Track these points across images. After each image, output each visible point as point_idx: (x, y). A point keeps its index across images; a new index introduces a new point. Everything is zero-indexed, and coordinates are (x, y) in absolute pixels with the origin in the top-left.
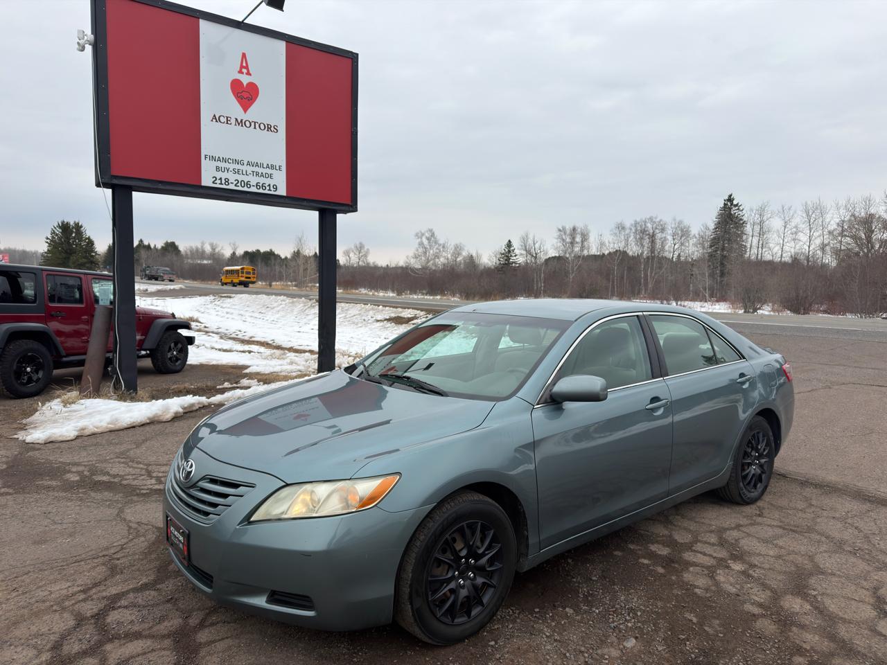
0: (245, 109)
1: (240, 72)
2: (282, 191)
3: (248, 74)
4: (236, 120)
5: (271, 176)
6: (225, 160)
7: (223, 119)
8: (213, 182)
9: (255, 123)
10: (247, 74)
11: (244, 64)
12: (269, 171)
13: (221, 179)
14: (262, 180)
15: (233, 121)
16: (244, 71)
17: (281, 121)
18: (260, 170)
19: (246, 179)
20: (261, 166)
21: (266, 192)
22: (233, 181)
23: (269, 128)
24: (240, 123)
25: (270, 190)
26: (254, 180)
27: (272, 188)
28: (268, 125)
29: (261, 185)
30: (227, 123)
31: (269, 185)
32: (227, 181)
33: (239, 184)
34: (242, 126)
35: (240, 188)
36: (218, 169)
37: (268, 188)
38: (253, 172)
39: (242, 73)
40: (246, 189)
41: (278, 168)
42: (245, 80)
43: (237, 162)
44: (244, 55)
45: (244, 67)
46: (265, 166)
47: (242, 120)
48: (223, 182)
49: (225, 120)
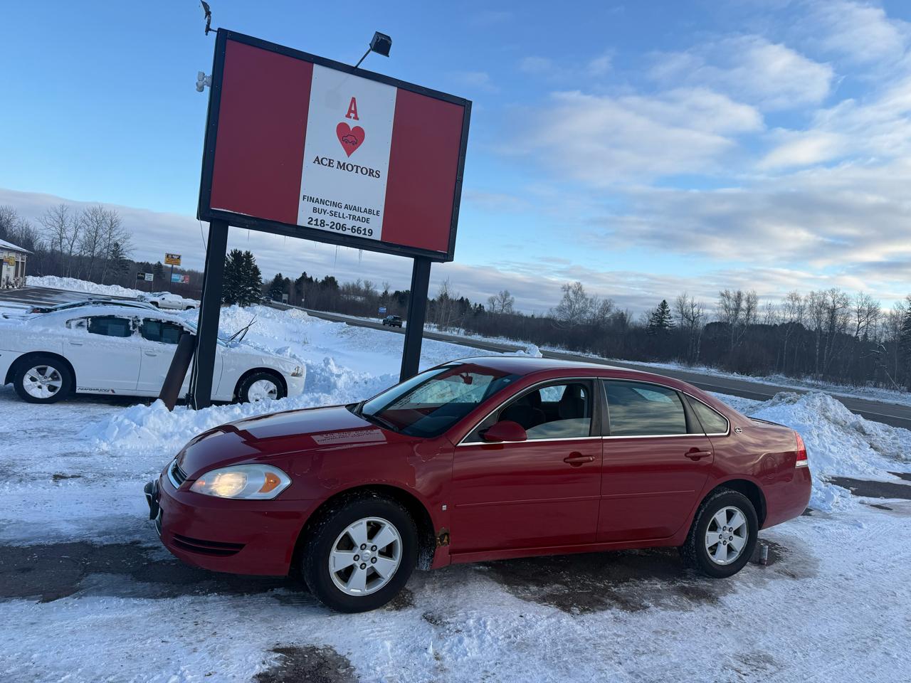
0: (349, 153)
1: (348, 116)
2: (377, 236)
3: (356, 118)
4: (339, 163)
5: (367, 220)
6: (323, 202)
7: (325, 162)
8: (309, 223)
9: (357, 167)
10: (354, 118)
11: (353, 109)
12: (366, 215)
13: (317, 220)
14: (358, 224)
15: (335, 164)
16: (352, 115)
17: (383, 166)
18: (357, 214)
19: (342, 221)
20: (359, 210)
21: (361, 236)
22: (328, 222)
23: (371, 172)
24: (342, 166)
25: (365, 234)
26: (350, 223)
27: (367, 233)
28: (370, 170)
29: (356, 228)
30: (329, 166)
31: (365, 229)
32: (323, 222)
33: (334, 227)
34: (344, 169)
35: (335, 231)
36: (315, 210)
37: (363, 232)
38: (350, 215)
39: (350, 117)
40: (340, 231)
41: (375, 213)
42: (352, 124)
43: (335, 204)
44: (353, 100)
45: (353, 111)
46: (363, 210)
47: (344, 164)
48: (319, 223)
49: (328, 162)
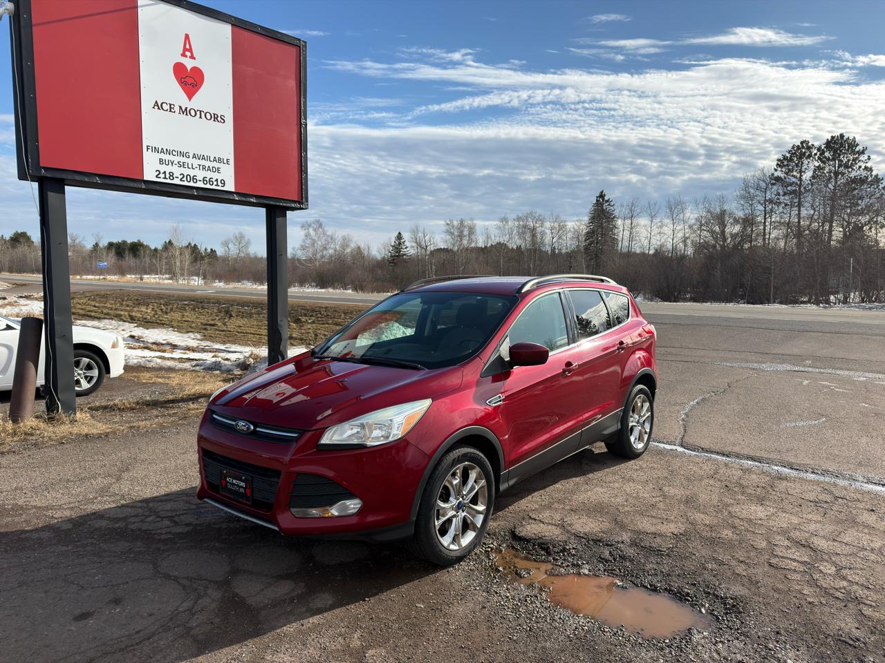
0: (190, 96)
1: (184, 55)
2: (230, 186)
3: (192, 57)
4: (180, 107)
5: (218, 170)
6: (169, 152)
7: (165, 107)
8: (157, 177)
9: (201, 111)
10: (190, 57)
11: (188, 47)
12: (216, 165)
13: (165, 173)
14: (209, 175)
15: (177, 109)
16: (188, 54)
17: (227, 110)
18: (207, 164)
19: (192, 172)
20: (208, 159)
21: (214, 187)
22: (177, 175)
23: (215, 118)
24: (185, 111)
25: (217, 185)
26: (200, 174)
27: (219, 184)
28: (214, 114)
29: (208, 179)
30: (170, 111)
31: (217, 180)
32: (171, 174)
33: (185, 179)
34: (187, 115)
35: (186, 183)
36: (161, 161)
37: (215, 183)
38: (200, 165)
39: (186, 56)
40: (192, 184)
41: (225, 162)
42: (189, 64)
43: (182, 154)
44: (187, 37)
45: (187, 50)
46: (212, 159)
47: (186, 108)
48: (168, 176)
49: (168, 107)
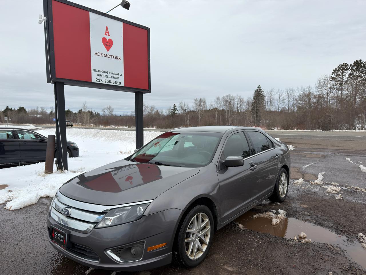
0: (108, 50)
1: (106, 34)
2: (123, 84)
3: (109, 35)
4: (105, 54)
5: (118, 78)
6: (101, 71)
7: (99, 54)
8: (96, 81)
9: (112, 56)
11: (107, 31)
12: (117, 76)
13: (99, 79)
14: (115, 80)
15: (103, 55)
16: (107, 34)
17: (121, 55)
18: (114, 76)
19: (109, 79)
20: (114, 74)
22: (104, 80)
23: (117, 58)
24: (106, 56)
25: (118, 84)
26: (112, 80)
27: (119, 83)
29: (115, 82)
30: (101, 56)
31: (118, 82)
32: (102, 80)
33: (106, 82)
35: (107, 83)
36: (98, 75)
38: (112, 76)
39: (107, 35)
40: (109, 84)
41: (121, 75)
42: (108, 38)
43: (105, 72)
44: (107, 28)
45: (107, 33)
46: (116, 74)
47: (107, 55)
48: (100, 80)
